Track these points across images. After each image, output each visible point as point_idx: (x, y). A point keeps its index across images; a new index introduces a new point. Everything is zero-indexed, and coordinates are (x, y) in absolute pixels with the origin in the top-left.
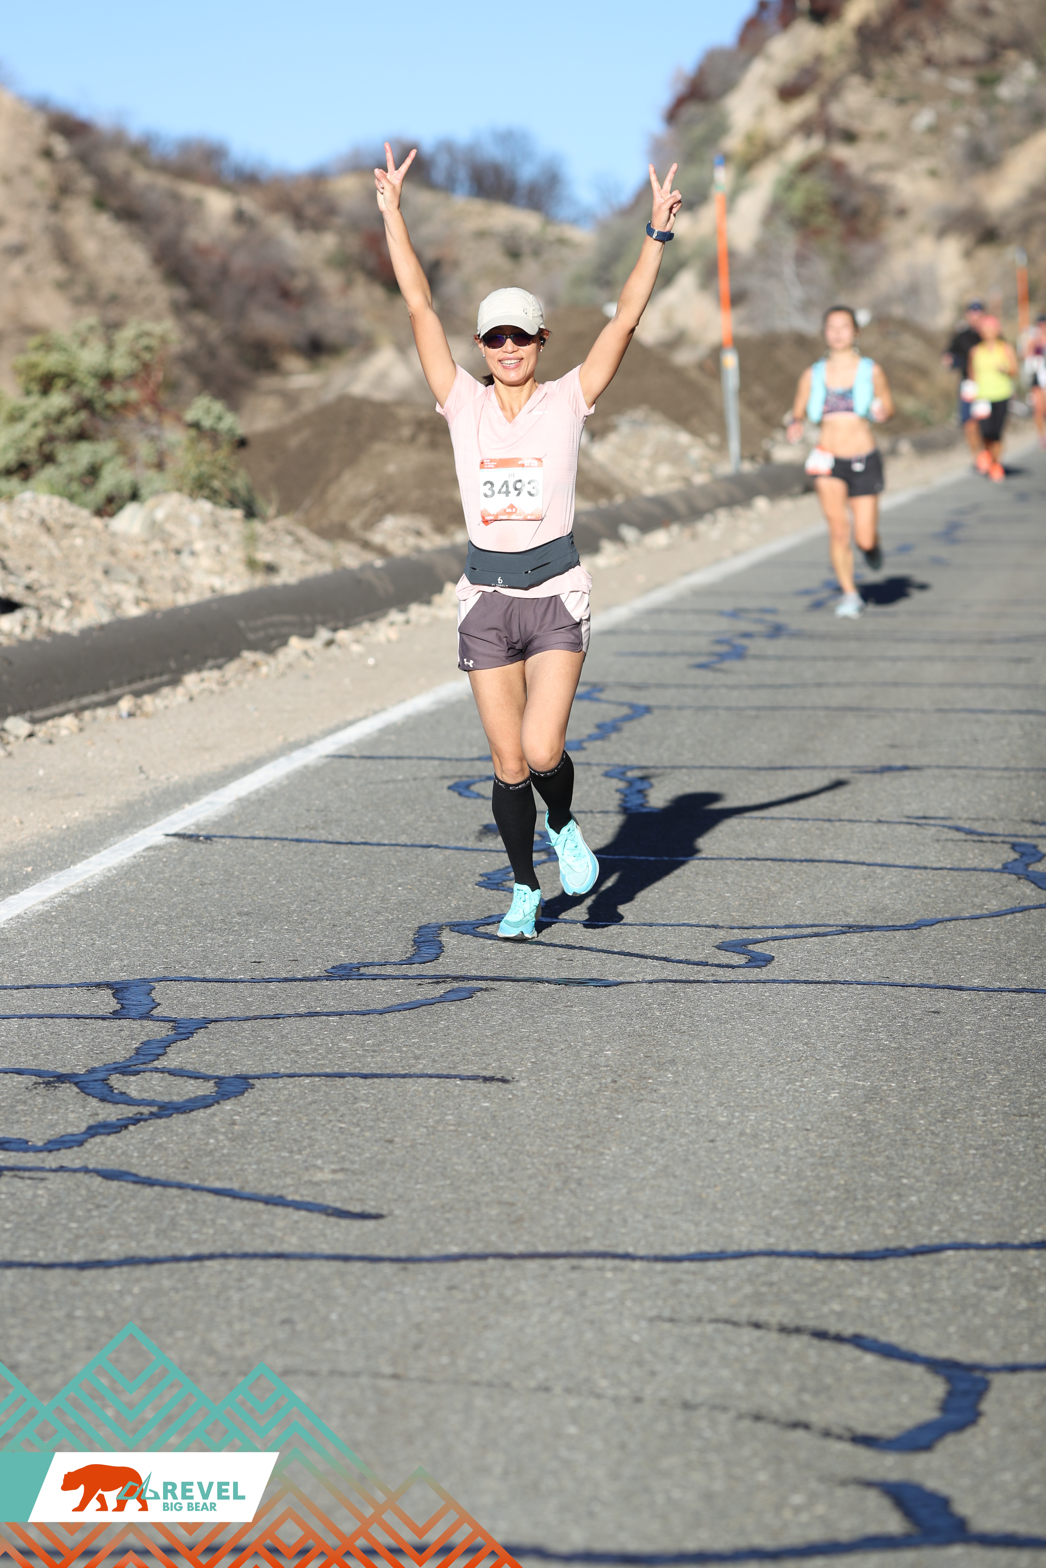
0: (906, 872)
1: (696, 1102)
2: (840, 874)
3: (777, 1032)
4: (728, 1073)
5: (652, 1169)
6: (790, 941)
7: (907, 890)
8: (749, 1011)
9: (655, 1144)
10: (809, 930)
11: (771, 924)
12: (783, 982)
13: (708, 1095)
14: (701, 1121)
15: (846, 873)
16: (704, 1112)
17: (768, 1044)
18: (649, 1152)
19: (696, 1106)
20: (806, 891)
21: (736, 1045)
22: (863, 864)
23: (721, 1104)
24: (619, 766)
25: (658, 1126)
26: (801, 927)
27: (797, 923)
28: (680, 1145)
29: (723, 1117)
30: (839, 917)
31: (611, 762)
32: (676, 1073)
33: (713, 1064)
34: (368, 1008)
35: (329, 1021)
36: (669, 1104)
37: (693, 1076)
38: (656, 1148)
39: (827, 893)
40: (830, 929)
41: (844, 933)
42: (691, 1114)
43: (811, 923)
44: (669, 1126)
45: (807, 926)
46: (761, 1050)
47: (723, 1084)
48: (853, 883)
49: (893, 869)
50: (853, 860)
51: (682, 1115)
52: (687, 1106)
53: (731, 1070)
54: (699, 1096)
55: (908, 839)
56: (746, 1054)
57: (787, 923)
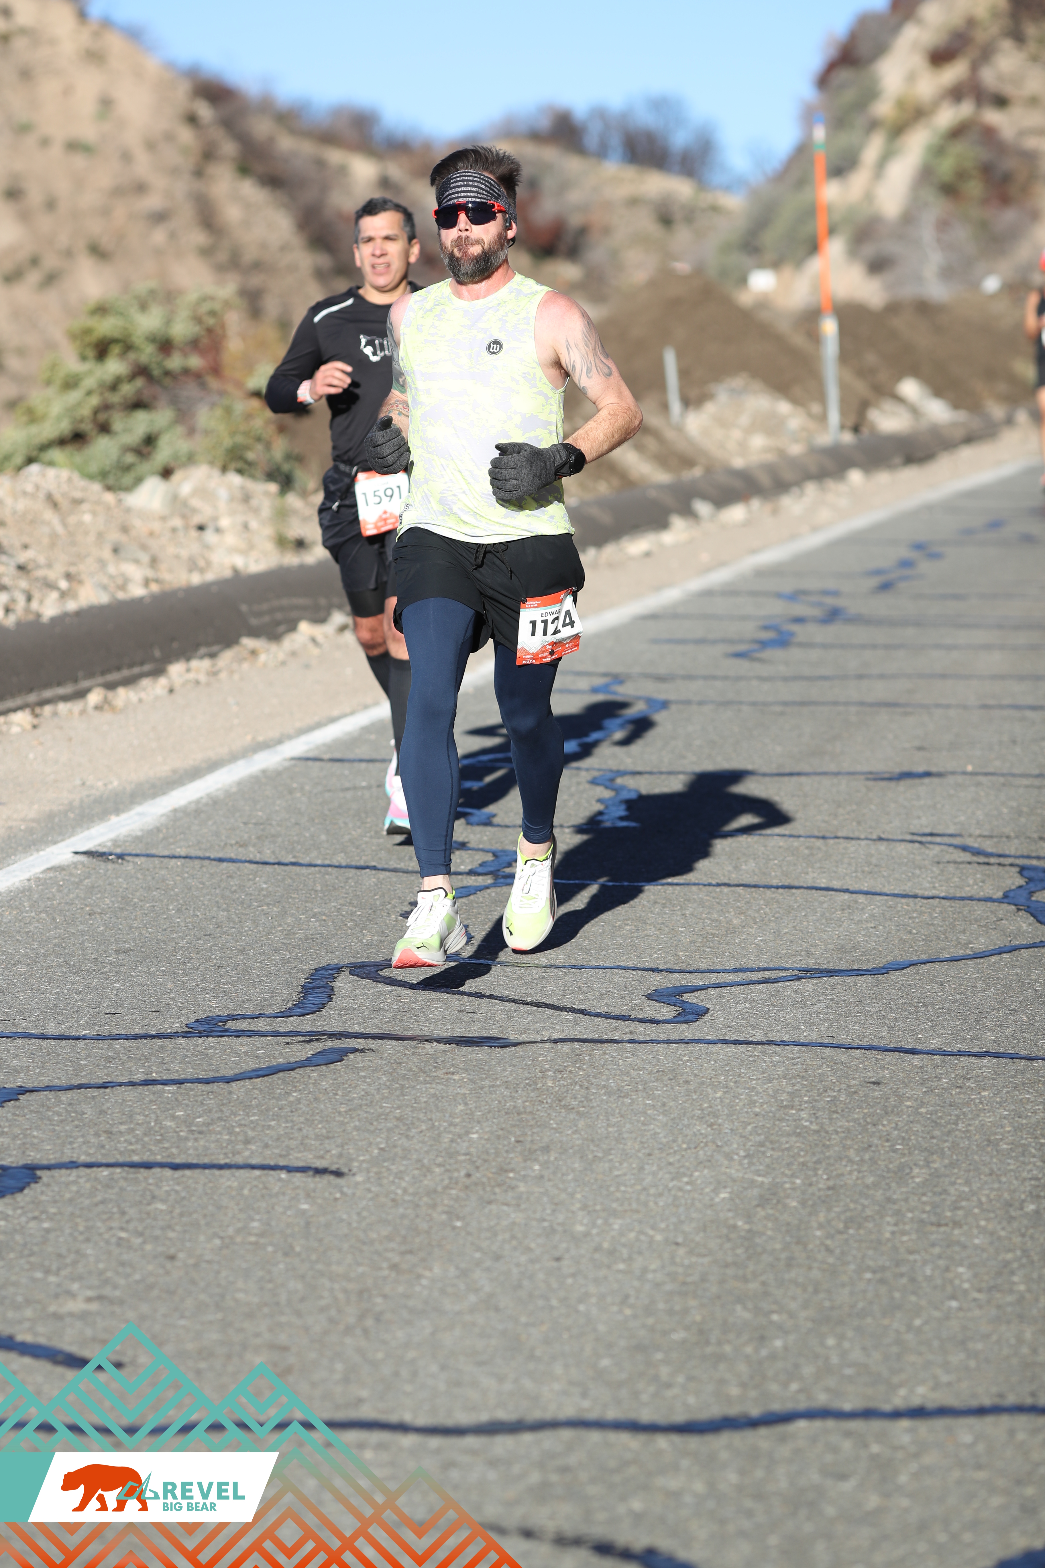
0: (891, 901)
1: (556, 1204)
2: (816, 904)
3: (682, 1109)
4: (607, 1165)
5: (473, 1298)
6: (733, 989)
7: (888, 924)
8: (657, 1080)
9: (488, 1263)
10: (760, 975)
11: (718, 967)
12: (709, 1042)
13: (572, 1195)
14: (553, 1231)
15: (824, 902)
16: (561, 1218)
17: (666, 1124)
18: (477, 1274)
19: (554, 1211)
20: (772, 924)
21: (628, 1126)
22: (847, 891)
23: (584, 1207)
24: (611, 771)
25: (500, 1238)
26: (752, 970)
27: (750, 966)
28: (518, 1265)
29: (582, 1224)
30: (799, 958)
31: (604, 767)
32: (545, 1165)
33: (593, 1151)
34: (217, 1075)
35: (164, 1091)
36: (523, 1206)
37: (564, 1169)
38: (488, 1269)
39: (794, 927)
40: (784, 974)
41: (799, 979)
42: (544, 1220)
43: (765, 965)
44: (513, 1237)
45: (759, 970)
46: (655, 1133)
47: (596, 1180)
48: (827, 915)
49: (878, 898)
50: (835, 887)
51: (534, 1223)
52: (544, 1209)
53: (611, 1160)
54: (563, 1196)
55: (905, 860)
56: (636, 1138)
57: (738, 965)
